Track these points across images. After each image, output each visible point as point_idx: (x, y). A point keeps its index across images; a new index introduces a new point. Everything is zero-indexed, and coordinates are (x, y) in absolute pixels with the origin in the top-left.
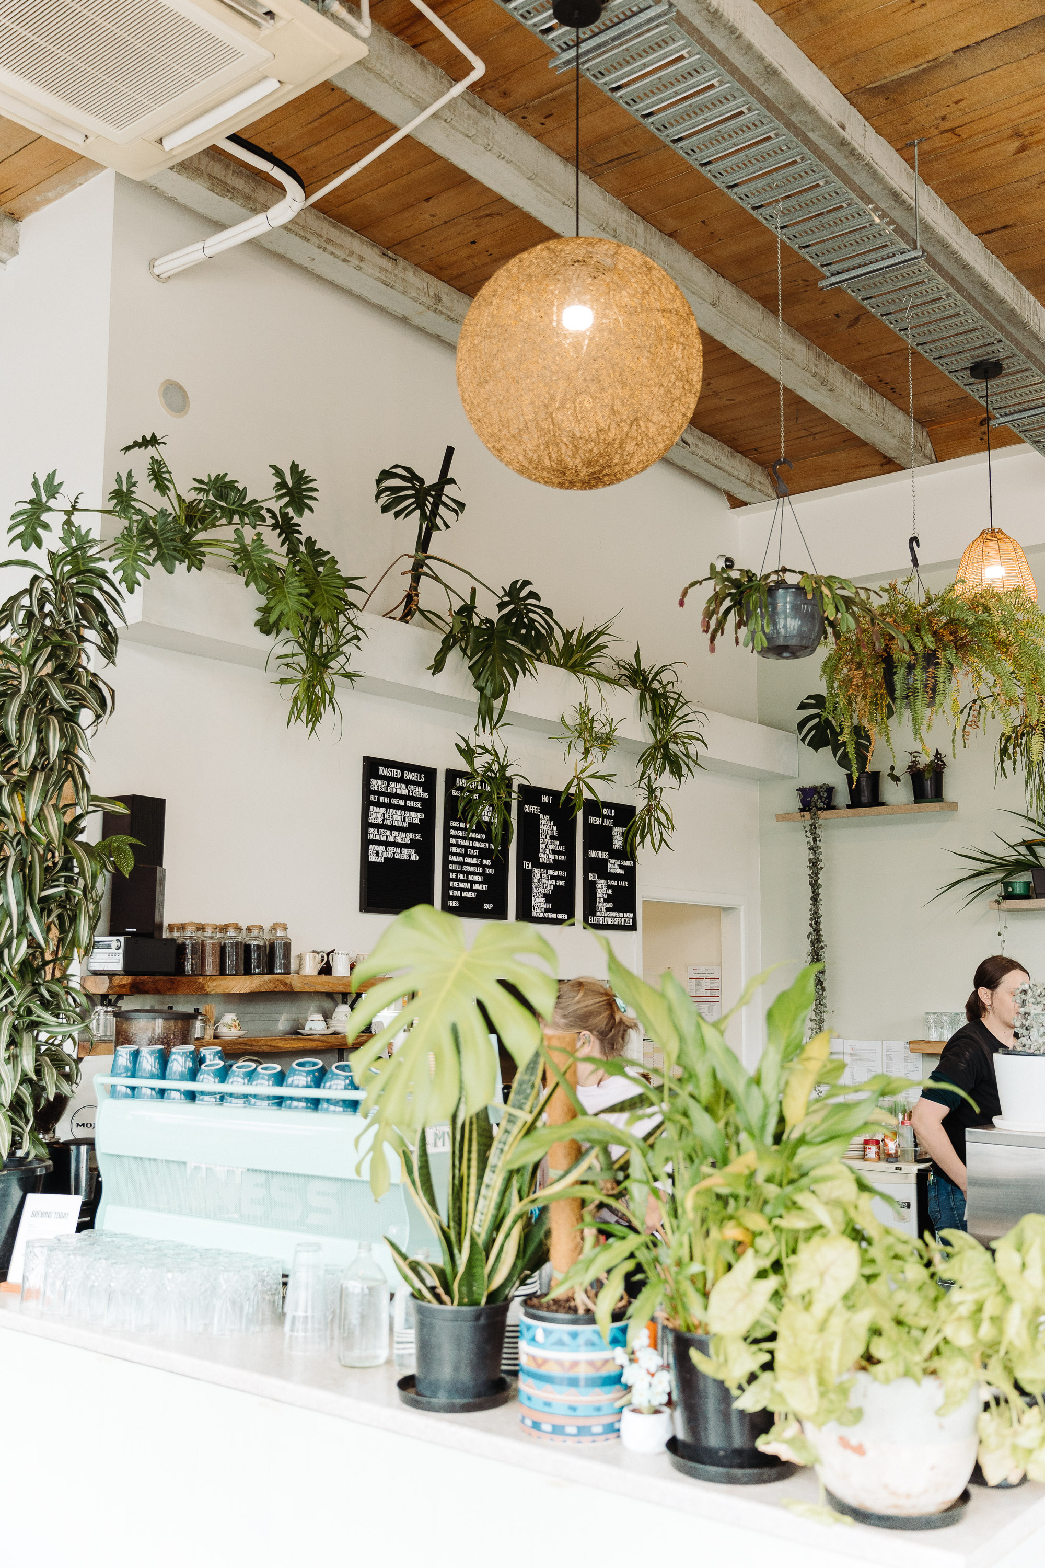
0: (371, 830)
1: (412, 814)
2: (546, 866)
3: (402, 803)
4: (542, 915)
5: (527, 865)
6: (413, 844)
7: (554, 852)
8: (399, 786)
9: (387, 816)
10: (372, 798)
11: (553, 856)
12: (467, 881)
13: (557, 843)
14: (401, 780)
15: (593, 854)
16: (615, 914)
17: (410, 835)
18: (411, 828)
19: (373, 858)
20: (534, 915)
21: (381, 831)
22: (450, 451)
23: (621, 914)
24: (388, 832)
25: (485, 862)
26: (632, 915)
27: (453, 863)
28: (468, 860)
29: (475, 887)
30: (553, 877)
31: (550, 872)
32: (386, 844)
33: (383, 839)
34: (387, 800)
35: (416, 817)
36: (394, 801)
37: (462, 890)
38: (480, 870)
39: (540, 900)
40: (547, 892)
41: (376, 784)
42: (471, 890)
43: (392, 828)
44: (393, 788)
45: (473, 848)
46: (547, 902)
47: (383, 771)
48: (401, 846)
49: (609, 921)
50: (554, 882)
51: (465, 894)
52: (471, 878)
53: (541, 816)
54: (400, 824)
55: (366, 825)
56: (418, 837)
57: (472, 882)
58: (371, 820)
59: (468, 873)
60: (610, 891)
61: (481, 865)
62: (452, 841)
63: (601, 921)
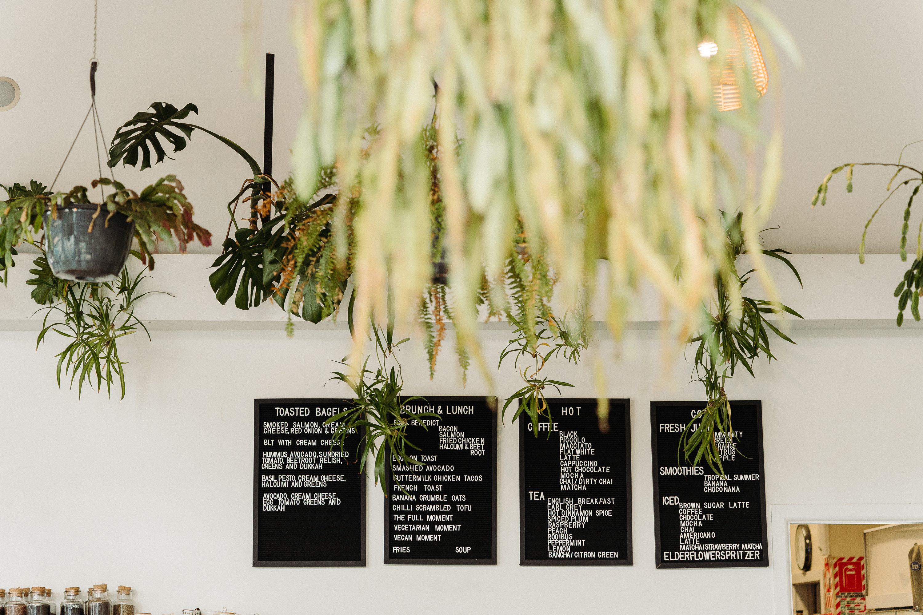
0: (264, 478)
1: (330, 454)
2: (574, 495)
3: (314, 443)
4: (568, 555)
5: (535, 496)
6: (331, 487)
7: (587, 475)
8: (307, 425)
9: (289, 460)
10: (266, 442)
11: (587, 481)
12: (425, 523)
13: (593, 464)
14: (312, 418)
15: (668, 471)
16: (719, 547)
17: (327, 478)
18: (329, 469)
19: (268, 507)
20: (550, 555)
21: (281, 477)
22: (270, 59)
23: (734, 546)
24: (292, 477)
25: (455, 498)
26: (760, 546)
27: (399, 503)
28: (424, 498)
29: (438, 528)
30: (585, 507)
31: (581, 501)
32: (289, 491)
33: (284, 485)
34: (289, 442)
35: (335, 457)
36: (301, 442)
37: (415, 533)
38: (448, 508)
39: (562, 536)
40: (577, 525)
41: (269, 427)
42: (432, 531)
43: (297, 472)
44: (296, 428)
45: (433, 483)
46: (574, 538)
47: (280, 411)
48: (312, 491)
49: (707, 556)
50: (590, 513)
51: (419, 538)
52: (430, 518)
53: (561, 433)
54: (311, 467)
55: (259, 472)
56: (340, 478)
57: (433, 524)
58: (265, 467)
59: (425, 514)
60: (710, 517)
61: (449, 502)
62: (396, 478)
63: (689, 556)
